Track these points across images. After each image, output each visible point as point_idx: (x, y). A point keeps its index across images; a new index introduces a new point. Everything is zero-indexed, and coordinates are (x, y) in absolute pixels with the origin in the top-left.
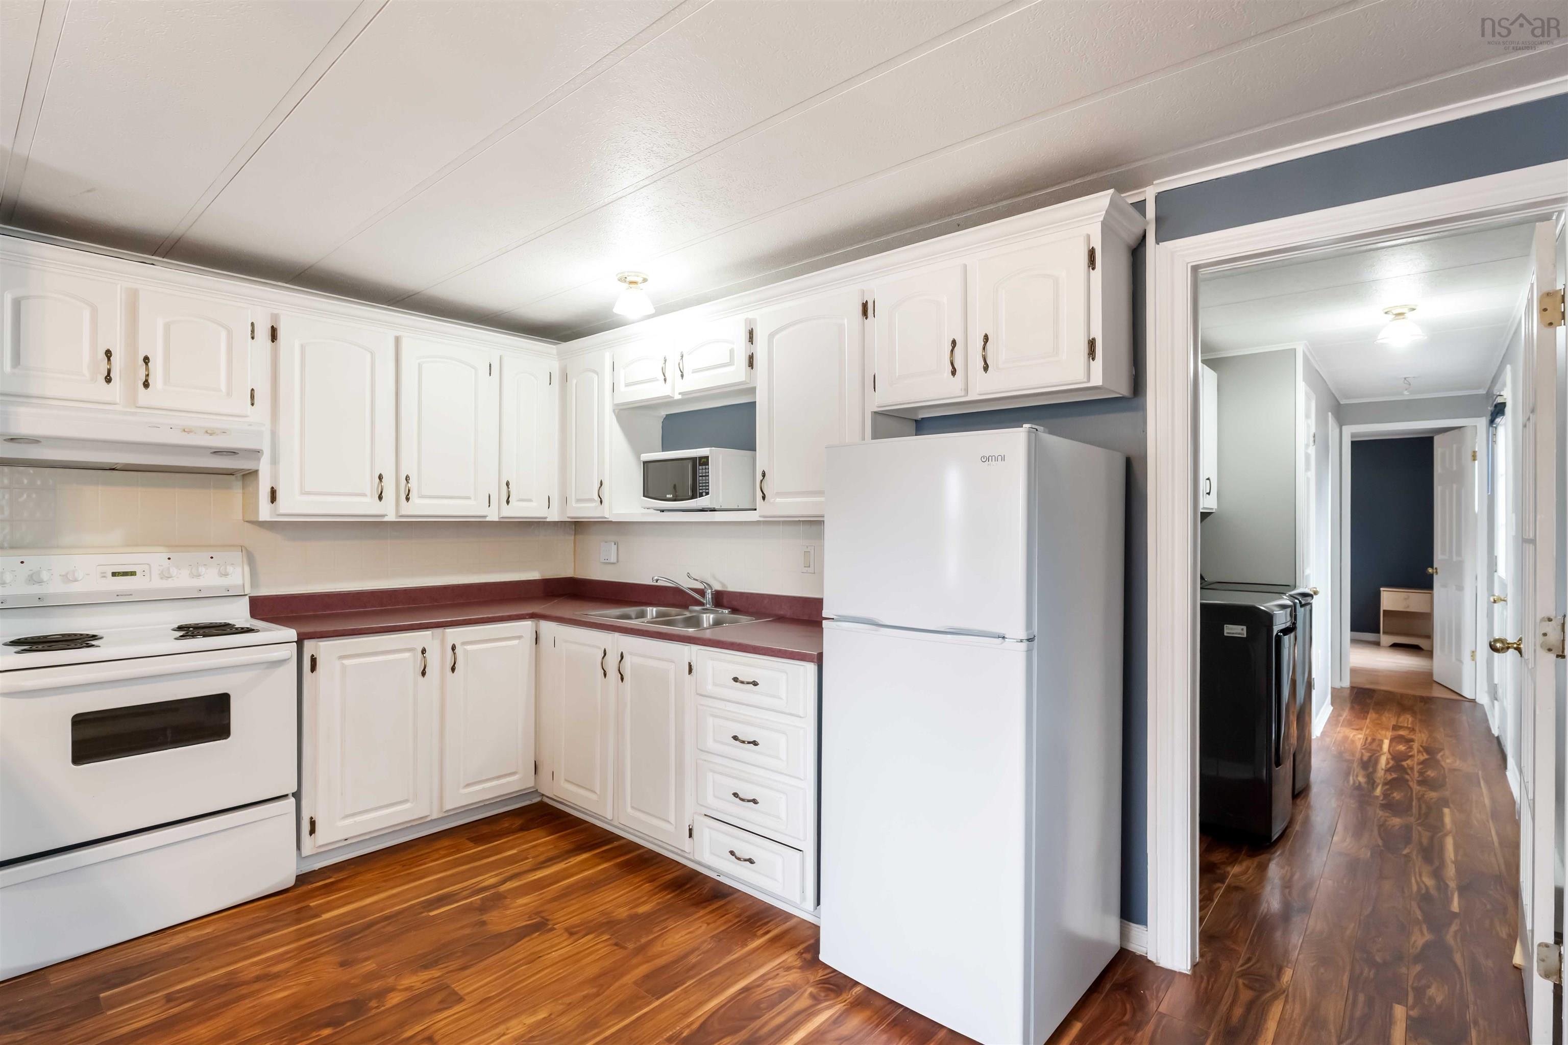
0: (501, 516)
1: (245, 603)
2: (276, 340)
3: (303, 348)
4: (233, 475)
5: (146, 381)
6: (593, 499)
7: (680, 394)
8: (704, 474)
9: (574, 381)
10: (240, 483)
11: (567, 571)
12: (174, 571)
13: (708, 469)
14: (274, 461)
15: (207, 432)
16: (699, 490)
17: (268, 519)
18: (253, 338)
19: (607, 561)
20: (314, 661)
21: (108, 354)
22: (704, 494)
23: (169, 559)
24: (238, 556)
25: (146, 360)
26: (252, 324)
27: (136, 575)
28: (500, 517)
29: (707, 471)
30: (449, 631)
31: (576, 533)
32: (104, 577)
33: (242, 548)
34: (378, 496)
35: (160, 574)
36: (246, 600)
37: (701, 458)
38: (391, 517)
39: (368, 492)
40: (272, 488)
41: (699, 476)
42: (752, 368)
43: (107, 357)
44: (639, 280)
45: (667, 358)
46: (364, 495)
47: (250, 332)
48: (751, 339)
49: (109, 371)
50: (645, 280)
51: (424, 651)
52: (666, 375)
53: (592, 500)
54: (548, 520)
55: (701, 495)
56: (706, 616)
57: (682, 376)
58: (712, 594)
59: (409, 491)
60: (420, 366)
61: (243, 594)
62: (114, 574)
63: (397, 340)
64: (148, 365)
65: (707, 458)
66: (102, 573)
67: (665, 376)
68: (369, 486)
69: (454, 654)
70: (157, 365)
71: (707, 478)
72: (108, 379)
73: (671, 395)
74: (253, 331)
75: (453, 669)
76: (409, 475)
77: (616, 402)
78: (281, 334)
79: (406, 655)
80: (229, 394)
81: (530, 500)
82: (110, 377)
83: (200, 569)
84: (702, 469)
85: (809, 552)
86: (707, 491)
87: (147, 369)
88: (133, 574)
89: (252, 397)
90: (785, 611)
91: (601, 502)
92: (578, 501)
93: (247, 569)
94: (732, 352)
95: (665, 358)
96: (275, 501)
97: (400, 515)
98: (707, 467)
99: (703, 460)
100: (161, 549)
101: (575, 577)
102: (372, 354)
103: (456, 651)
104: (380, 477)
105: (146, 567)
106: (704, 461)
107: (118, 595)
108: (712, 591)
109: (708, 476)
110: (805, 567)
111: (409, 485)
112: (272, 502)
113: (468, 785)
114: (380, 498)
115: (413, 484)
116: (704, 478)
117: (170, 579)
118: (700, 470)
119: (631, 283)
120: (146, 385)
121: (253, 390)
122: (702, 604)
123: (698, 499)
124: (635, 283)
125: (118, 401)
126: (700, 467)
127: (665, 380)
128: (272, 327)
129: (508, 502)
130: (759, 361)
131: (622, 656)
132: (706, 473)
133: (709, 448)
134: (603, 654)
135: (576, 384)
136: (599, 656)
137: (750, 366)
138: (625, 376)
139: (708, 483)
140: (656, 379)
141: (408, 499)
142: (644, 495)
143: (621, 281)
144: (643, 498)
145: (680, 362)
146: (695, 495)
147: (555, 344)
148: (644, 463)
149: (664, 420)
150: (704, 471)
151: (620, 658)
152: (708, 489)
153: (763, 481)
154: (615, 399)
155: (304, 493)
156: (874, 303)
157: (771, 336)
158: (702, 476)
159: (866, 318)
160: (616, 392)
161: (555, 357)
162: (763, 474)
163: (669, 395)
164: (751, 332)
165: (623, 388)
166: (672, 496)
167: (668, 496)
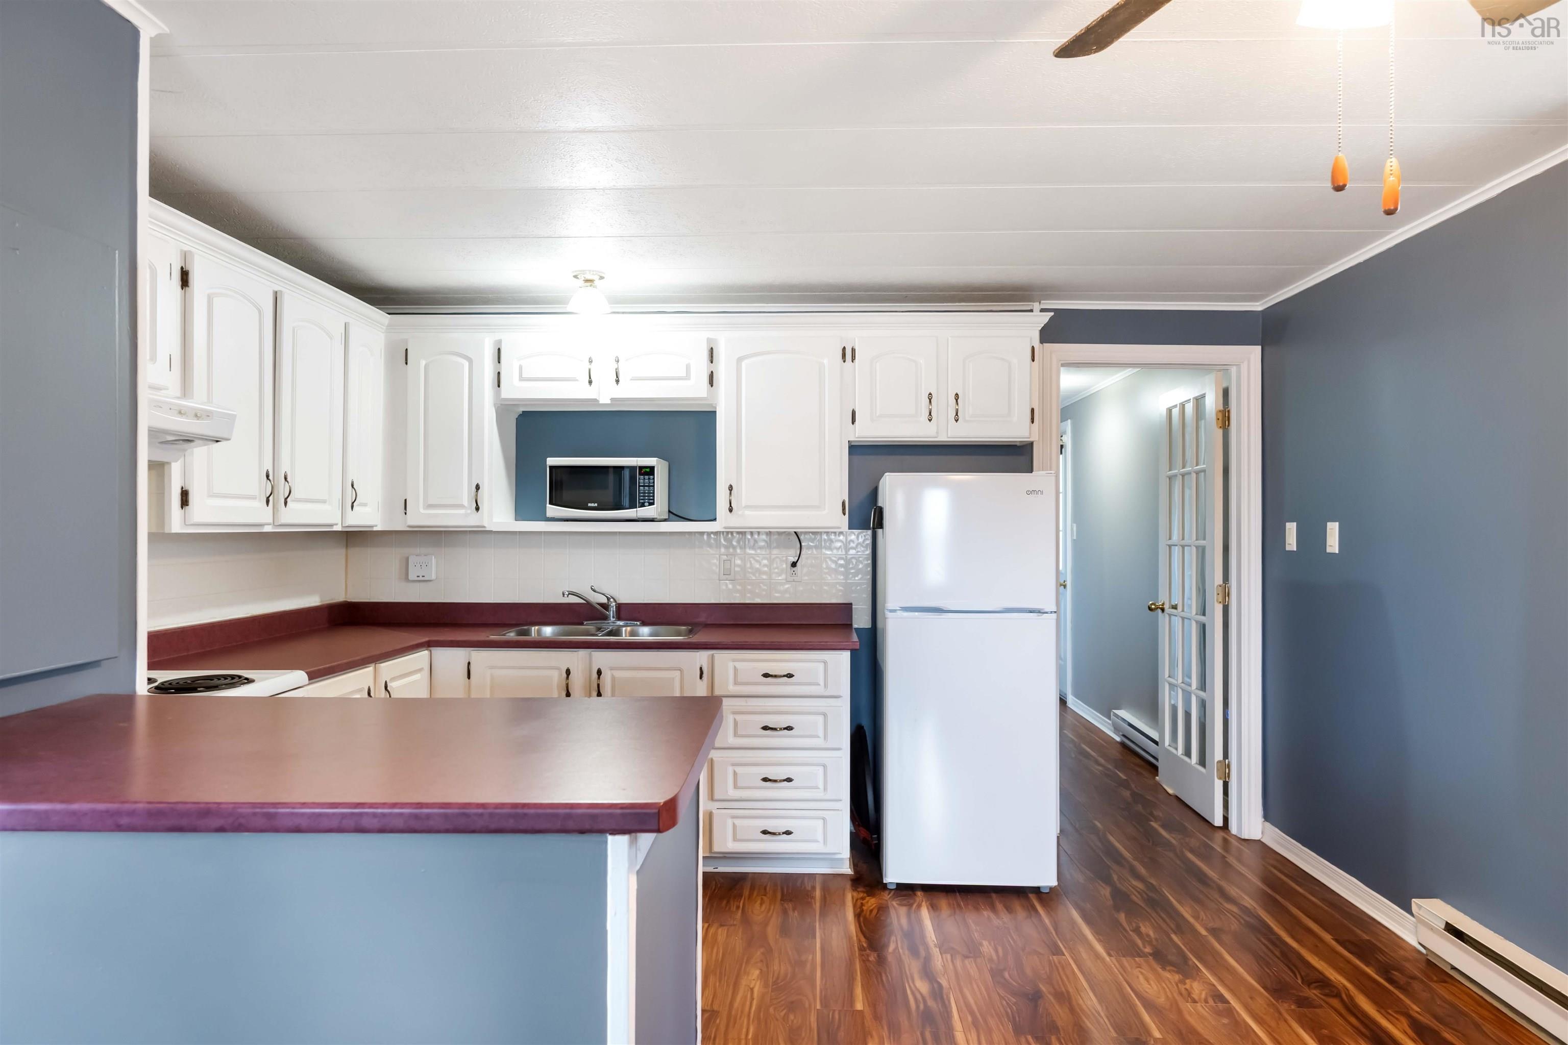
3: (210, 299)
6: (463, 505)
7: (611, 403)
8: (646, 484)
13: (654, 479)
16: (639, 499)
17: (180, 531)
18: (171, 284)
19: (423, 579)
22: (646, 504)
26: (170, 265)
29: (652, 481)
30: (382, 665)
34: (266, 499)
37: (641, 468)
38: (272, 527)
39: (257, 494)
40: (183, 488)
41: (639, 486)
42: (712, 387)
44: (596, 278)
45: (594, 360)
46: (253, 498)
48: (711, 358)
50: (602, 278)
51: (369, 693)
52: (592, 377)
53: (461, 506)
55: (643, 505)
56: (625, 630)
57: (617, 381)
58: (616, 607)
60: (295, 331)
63: (276, 295)
65: (651, 469)
67: (590, 378)
68: (256, 487)
69: (389, 693)
71: (652, 488)
73: (598, 399)
76: (287, 472)
77: (503, 396)
78: (194, 279)
81: (366, 506)
84: (644, 479)
85: (730, 560)
86: (650, 501)
89: (171, 363)
90: (704, 618)
91: (477, 509)
92: (430, 506)
94: (688, 367)
95: (590, 359)
96: (186, 505)
97: (280, 524)
98: (652, 477)
99: (644, 470)
101: (349, 600)
102: (260, 312)
103: (388, 689)
104: (268, 475)
106: (649, 472)
108: (616, 604)
109: (654, 486)
110: (724, 575)
111: (289, 484)
112: (184, 507)
114: (267, 502)
116: (646, 488)
118: (640, 479)
119: (587, 281)
122: (608, 618)
123: (638, 509)
124: (591, 281)
126: (642, 477)
127: (590, 382)
128: (183, 269)
129: (352, 508)
130: (720, 379)
131: (599, 672)
132: (649, 483)
133: (656, 459)
134: (565, 675)
135: (426, 367)
136: (557, 677)
137: (710, 384)
138: (521, 368)
139: (654, 493)
140: (575, 380)
141: (286, 503)
142: (551, 503)
143: (576, 277)
144: (548, 505)
145: (617, 367)
146: (632, 506)
147: (389, 314)
148: (551, 468)
149: (517, 417)
150: (647, 481)
151: (595, 675)
152: (654, 499)
153: (730, 494)
154: (497, 394)
155: (212, 495)
156: (853, 350)
157: (740, 360)
158: (644, 486)
159: (844, 361)
160: (502, 384)
161: (385, 328)
162: (731, 488)
163: (596, 399)
164: (712, 351)
165: (516, 382)
166: (596, 505)
167: (590, 505)
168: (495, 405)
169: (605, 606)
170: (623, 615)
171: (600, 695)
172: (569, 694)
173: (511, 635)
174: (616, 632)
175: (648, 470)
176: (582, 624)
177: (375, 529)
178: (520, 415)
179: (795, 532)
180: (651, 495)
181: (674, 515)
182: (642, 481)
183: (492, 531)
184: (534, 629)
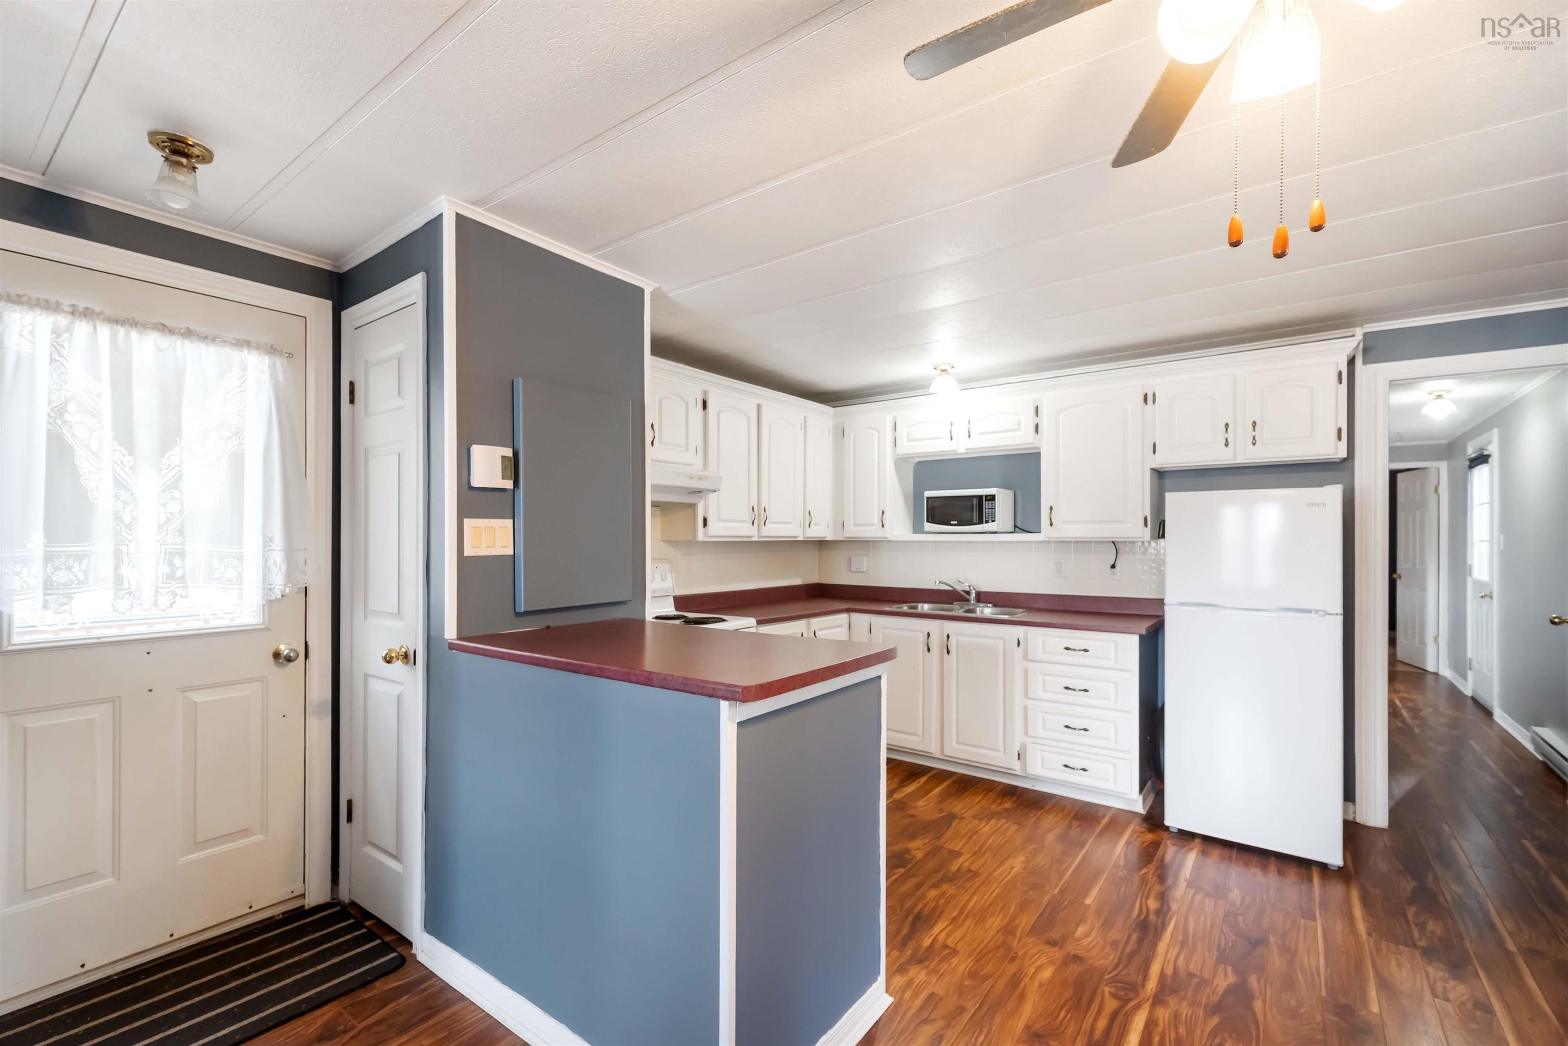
0: (805, 537)
1: (671, 601)
2: (705, 408)
3: (718, 414)
5: (653, 441)
6: (874, 523)
7: (965, 449)
8: (990, 507)
9: (852, 436)
10: (659, 513)
11: (814, 579)
13: (995, 503)
16: (985, 518)
17: (703, 540)
18: (697, 408)
19: (859, 570)
22: (990, 521)
24: (668, 567)
25: (652, 426)
26: (698, 399)
29: (993, 505)
31: (820, 550)
33: (670, 561)
34: (751, 523)
36: (671, 598)
37: (986, 496)
39: (747, 520)
40: (705, 517)
41: (985, 509)
42: (1037, 434)
44: (948, 368)
45: (953, 423)
46: (744, 522)
48: (1037, 415)
50: (952, 368)
51: (802, 635)
53: (873, 525)
55: (987, 522)
56: (980, 610)
57: (969, 436)
58: (975, 593)
59: (765, 519)
60: (770, 425)
61: (672, 593)
63: (759, 407)
64: (654, 430)
65: (994, 496)
67: (951, 436)
68: (746, 515)
71: (994, 510)
74: (696, 403)
76: (765, 507)
77: (898, 452)
78: (707, 405)
80: (687, 449)
81: (819, 525)
84: (989, 504)
85: (1061, 562)
86: (993, 519)
89: (696, 451)
90: (1042, 605)
91: (883, 526)
92: (856, 525)
93: (672, 576)
94: (1019, 422)
95: (951, 422)
96: (707, 526)
97: (761, 535)
98: (993, 502)
99: (988, 498)
101: (822, 582)
102: (749, 418)
103: (816, 634)
104: (753, 509)
106: (992, 498)
109: (995, 509)
110: (1057, 573)
111: (767, 514)
112: (704, 527)
114: (752, 525)
116: (990, 510)
118: (986, 505)
119: (942, 371)
120: (653, 444)
122: (969, 600)
123: (984, 525)
124: (946, 370)
126: (987, 502)
127: (951, 439)
128: (704, 400)
129: (809, 526)
130: (1043, 428)
131: (948, 636)
133: (995, 489)
134: (926, 636)
135: (854, 438)
136: (922, 638)
137: (1035, 432)
138: (908, 434)
139: (995, 514)
140: (942, 438)
141: (765, 524)
142: (928, 521)
143: (935, 369)
144: (926, 523)
145: (968, 426)
146: (981, 522)
147: (834, 407)
148: (928, 498)
149: (913, 466)
150: (990, 505)
151: (946, 638)
152: (995, 518)
153: (1051, 513)
154: (895, 451)
155: (720, 520)
156: (1154, 395)
157: (1058, 412)
158: (989, 509)
159: (1146, 404)
160: (897, 445)
161: (833, 417)
162: (1051, 508)
163: (957, 450)
164: (1037, 408)
165: (905, 443)
166: (956, 522)
167: (952, 522)
168: (893, 459)
169: (968, 593)
170: (982, 599)
171: (948, 652)
172: (929, 650)
173: (905, 608)
174: (973, 611)
175: (991, 497)
176: (952, 604)
177: (827, 539)
178: (916, 464)
179: (1113, 542)
180: (993, 515)
181: (1017, 528)
182: (987, 505)
183: (892, 540)
184: (920, 605)
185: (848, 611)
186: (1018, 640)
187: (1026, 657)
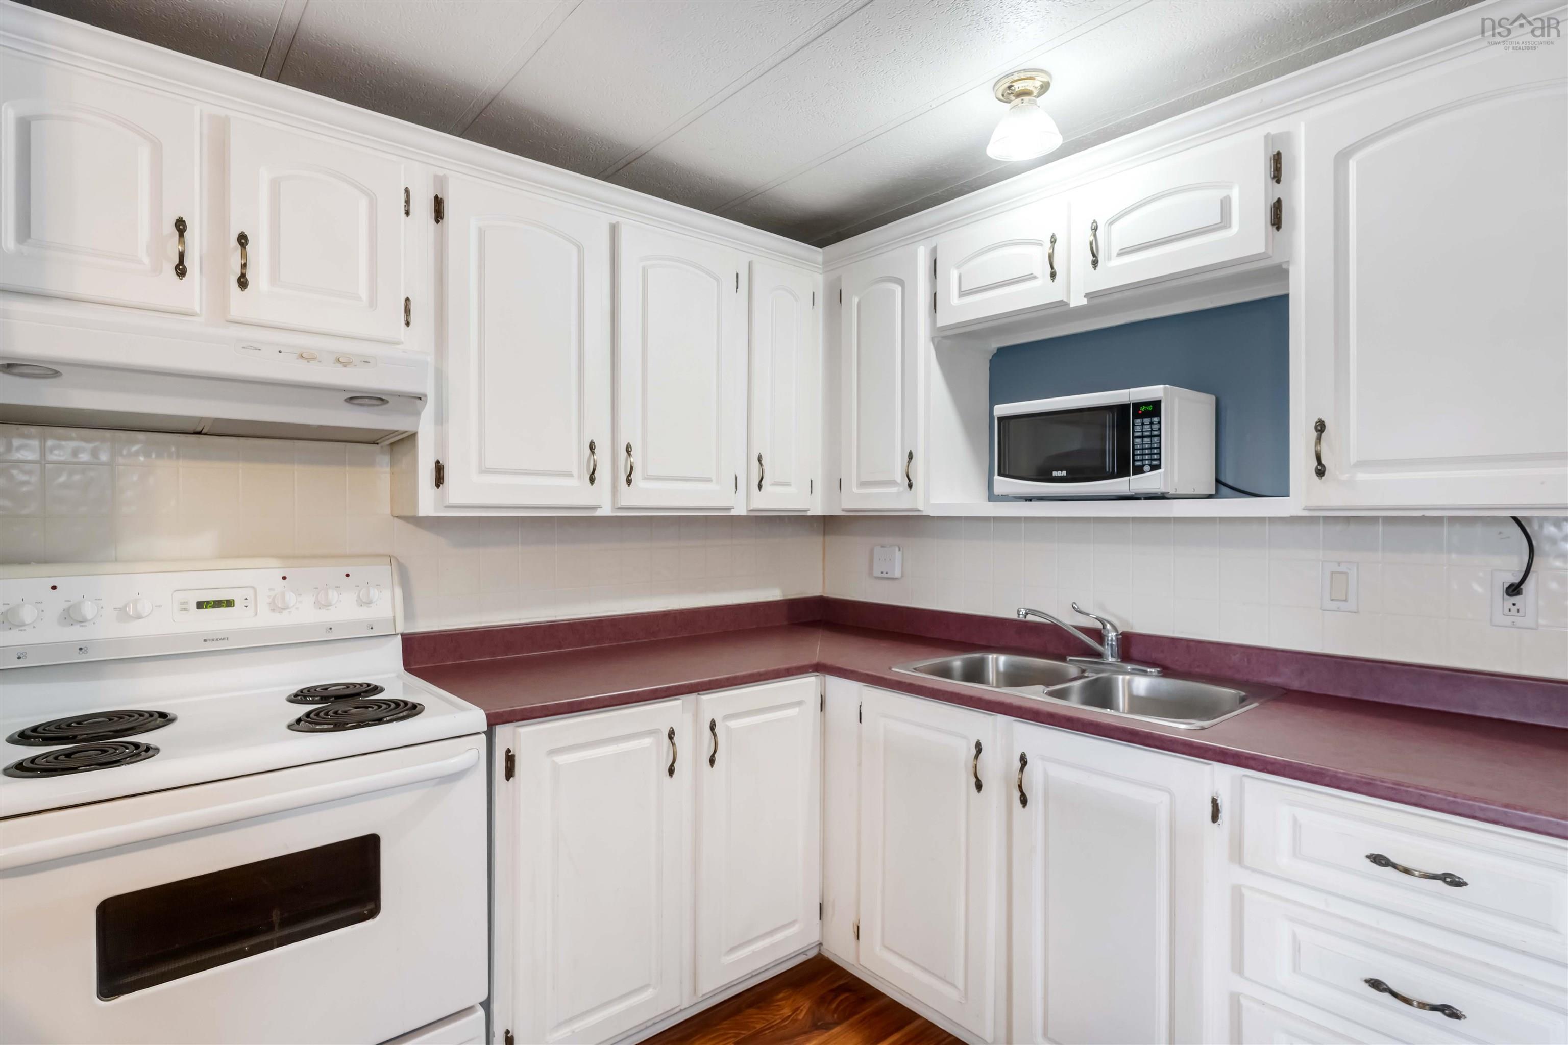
0: (751, 508)
1: (394, 650)
2: (442, 219)
3: (481, 233)
4: (377, 444)
5: (243, 275)
6: (894, 480)
7: (1086, 295)
8: (1148, 433)
10: (386, 459)
11: (812, 589)
12: (291, 598)
13: (1160, 423)
14: (440, 418)
15: (338, 361)
16: (1134, 461)
17: (432, 513)
18: (407, 213)
19: (887, 575)
20: (510, 759)
21: (181, 226)
22: (1147, 468)
23: (284, 578)
24: (384, 572)
25: (243, 240)
26: (407, 191)
27: (234, 606)
28: (748, 509)
29: (1156, 426)
30: (707, 699)
31: (825, 532)
32: (185, 609)
33: (392, 560)
34: (589, 476)
35: (270, 603)
36: (398, 640)
37: (1137, 405)
38: (606, 511)
39: (575, 473)
40: (438, 462)
41: (1134, 437)
42: (1278, 228)
43: (178, 230)
44: (1036, 86)
45: (1058, 237)
46: (569, 475)
47: (403, 203)
48: (1277, 176)
49: (182, 256)
50: (1046, 85)
51: (671, 735)
52: (1055, 267)
53: (893, 483)
54: (809, 514)
55: (1139, 470)
57: (1096, 262)
58: (1117, 639)
59: (632, 468)
60: (645, 271)
61: (394, 633)
62: (200, 605)
63: (614, 230)
64: (245, 248)
65: (1156, 404)
66: (182, 603)
67: (1052, 268)
68: (576, 461)
69: (715, 735)
70: (259, 249)
71: (1156, 439)
72: (181, 270)
73: (1065, 300)
74: (407, 202)
75: (712, 761)
76: (631, 444)
77: (940, 323)
78: (449, 209)
79: (647, 741)
80: (373, 302)
81: (787, 484)
82: (185, 267)
83: (330, 592)
84: (1143, 424)
85: (1346, 573)
86: (1155, 463)
87: (244, 255)
88: (229, 603)
89: (407, 311)
90: (1286, 678)
91: (910, 486)
92: (863, 484)
93: (398, 592)
94: (1225, 205)
95: (1051, 237)
96: (442, 483)
97: (619, 506)
98: (1156, 420)
99: (1143, 409)
100: (273, 562)
101: (825, 595)
102: (580, 249)
103: (716, 730)
104: (592, 447)
105: (250, 593)
106: (1153, 409)
107: (205, 641)
108: (1117, 635)
109: (1159, 436)
110: (1332, 600)
111: (631, 459)
112: (438, 486)
113: (733, 950)
114: (592, 480)
115: (636, 458)
116: (1147, 440)
117: (285, 612)
118: (1138, 426)
119: (1020, 97)
120: (243, 283)
121: (407, 299)
122: (1099, 655)
123: (1132, 477)
124: (1028, 94)
125: (197, 310)
126: (1138, 421)
127: (1053, 275)
128: (436, 197)
129: (760, 487)
130: (1295, 212)
131: (1024, 761)
132: (1152, 430)
133: (1162, 386)
134: (974, 751)
135: (860, 305)
136: (963, 754)
137: (1273, 225)
138: (960, 279)
139: (1160, 448)
140: (1031, 277)
141: (629, 481)
142: (1000, 474)
144: (998, 477)
145: (1094, 239)
146: (1122, 471)
147: (821, 246)
148: (1001, 420)
149: (990, 358)
150: (1147, 427)
151: (1017, 763)
152: (1160, 459)
153: (1319, 439)
154: (935, 325)
155: (485, 471)
157: (1342, 158)
158: (1142, 437)
160: (939, 308)
161: (820, 267)
162: (1321, 427)
163: (1062, 301)
164: (1277, 159)
165: (955, 300)
166: (1064, 473)
167: (1055, 474)
168: (933, 339)
171: (1024, 801)
172: (979, 786)
175: (1150, 408)
176: (1062, 658)
178: (995, 355)
179: (1514, 517)
180: (1155, 451)
182: (1138, 428)
183: (929, 516)
185: (820, 668)
186: (1214, 802)
187: (1237, 854)
